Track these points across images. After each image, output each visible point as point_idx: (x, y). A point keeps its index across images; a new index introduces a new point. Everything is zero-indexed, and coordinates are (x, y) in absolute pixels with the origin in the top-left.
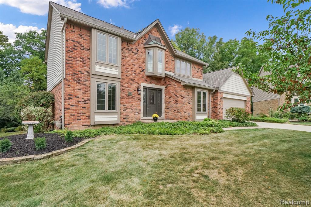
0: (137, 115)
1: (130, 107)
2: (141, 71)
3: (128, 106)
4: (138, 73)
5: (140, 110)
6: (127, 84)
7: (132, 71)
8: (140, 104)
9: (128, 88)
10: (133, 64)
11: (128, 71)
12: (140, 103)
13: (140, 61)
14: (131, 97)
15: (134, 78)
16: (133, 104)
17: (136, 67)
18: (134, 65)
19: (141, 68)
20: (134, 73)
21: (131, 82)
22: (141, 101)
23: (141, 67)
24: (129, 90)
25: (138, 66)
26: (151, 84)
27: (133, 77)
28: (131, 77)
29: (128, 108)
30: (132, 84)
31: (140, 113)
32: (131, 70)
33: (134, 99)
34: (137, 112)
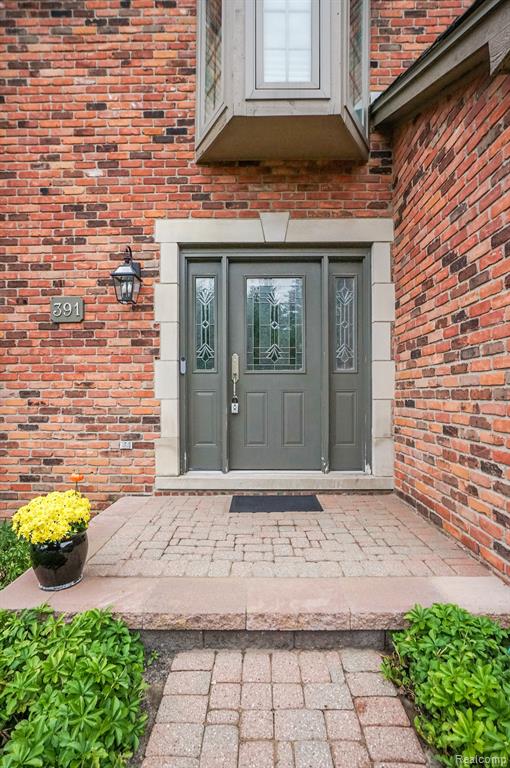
0: (123, 459)
1: (66, 402)
2: (157, 139)
3: (54, 392)
4: (135, 156)
5: (147, 420)
6: (47, 243)
7: (89, 148)
8: (147, 376)
9: (52, 275)
10: (95, 98)
11: (55, 158)
12: (150, 370)
13: (147, 71)
14: (76, 334)
15: (98, 198)
16: (89, 377)
17: (121, 119)
18: (101, 106)
19: (160, 115)
20: (102, 165)
21: (77, 225)
22: (156, 352)
23: (154, 107)
24: (60, 284)
25: (136, 105)
26: (245, 216)
27: (92, 191)
28: (76, 192)
29: (55, 411)
30: (81, 241)
31: (150, 446)
32: (77, 148)
33: (101, 343)
34: (127, 438)
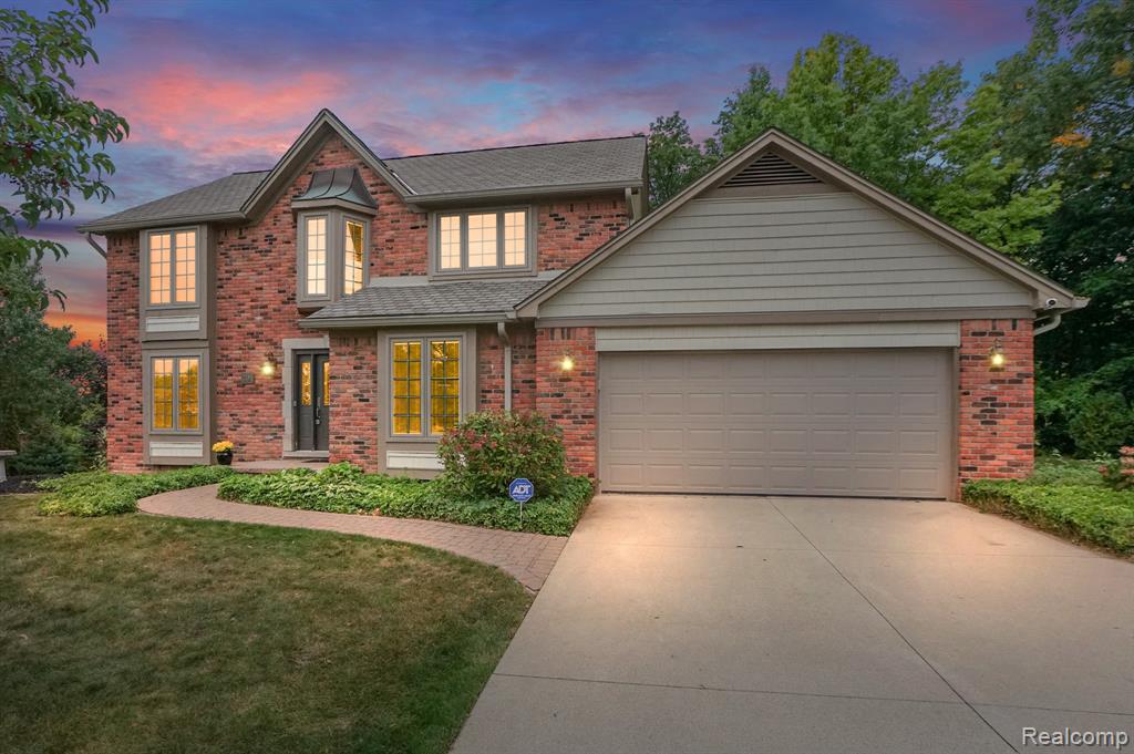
0: (270, 444)
1: (248, 418)
2: (284, 303)
3: (243, 414)
4: (275, 310)
5: (280, 427)
6: (240, 349)
7: (256, 307)
8: (279, 407)
9: (241, 363)
10: (259, 285)
11: (243, 312)
12: (281, 405)
13: (279, 273)
14: (252, 389)
15: (259, 330)
16: (257, 408)
17: (269, 295)
18: (261, 289)
19: (284, 292)
20: (261, 315)
21: (252, 341)
22: (283, 397)
23: (282, 288)
24: (245, 367)
25: (275, 289)
26: (318, 337)
27: (258, 326)
28: (251, 327)
29: (243, 422)
30: (253, 349)
31: (280, 438)
32: (252, 307)
33: (262, 393)
34: (272, 434)
